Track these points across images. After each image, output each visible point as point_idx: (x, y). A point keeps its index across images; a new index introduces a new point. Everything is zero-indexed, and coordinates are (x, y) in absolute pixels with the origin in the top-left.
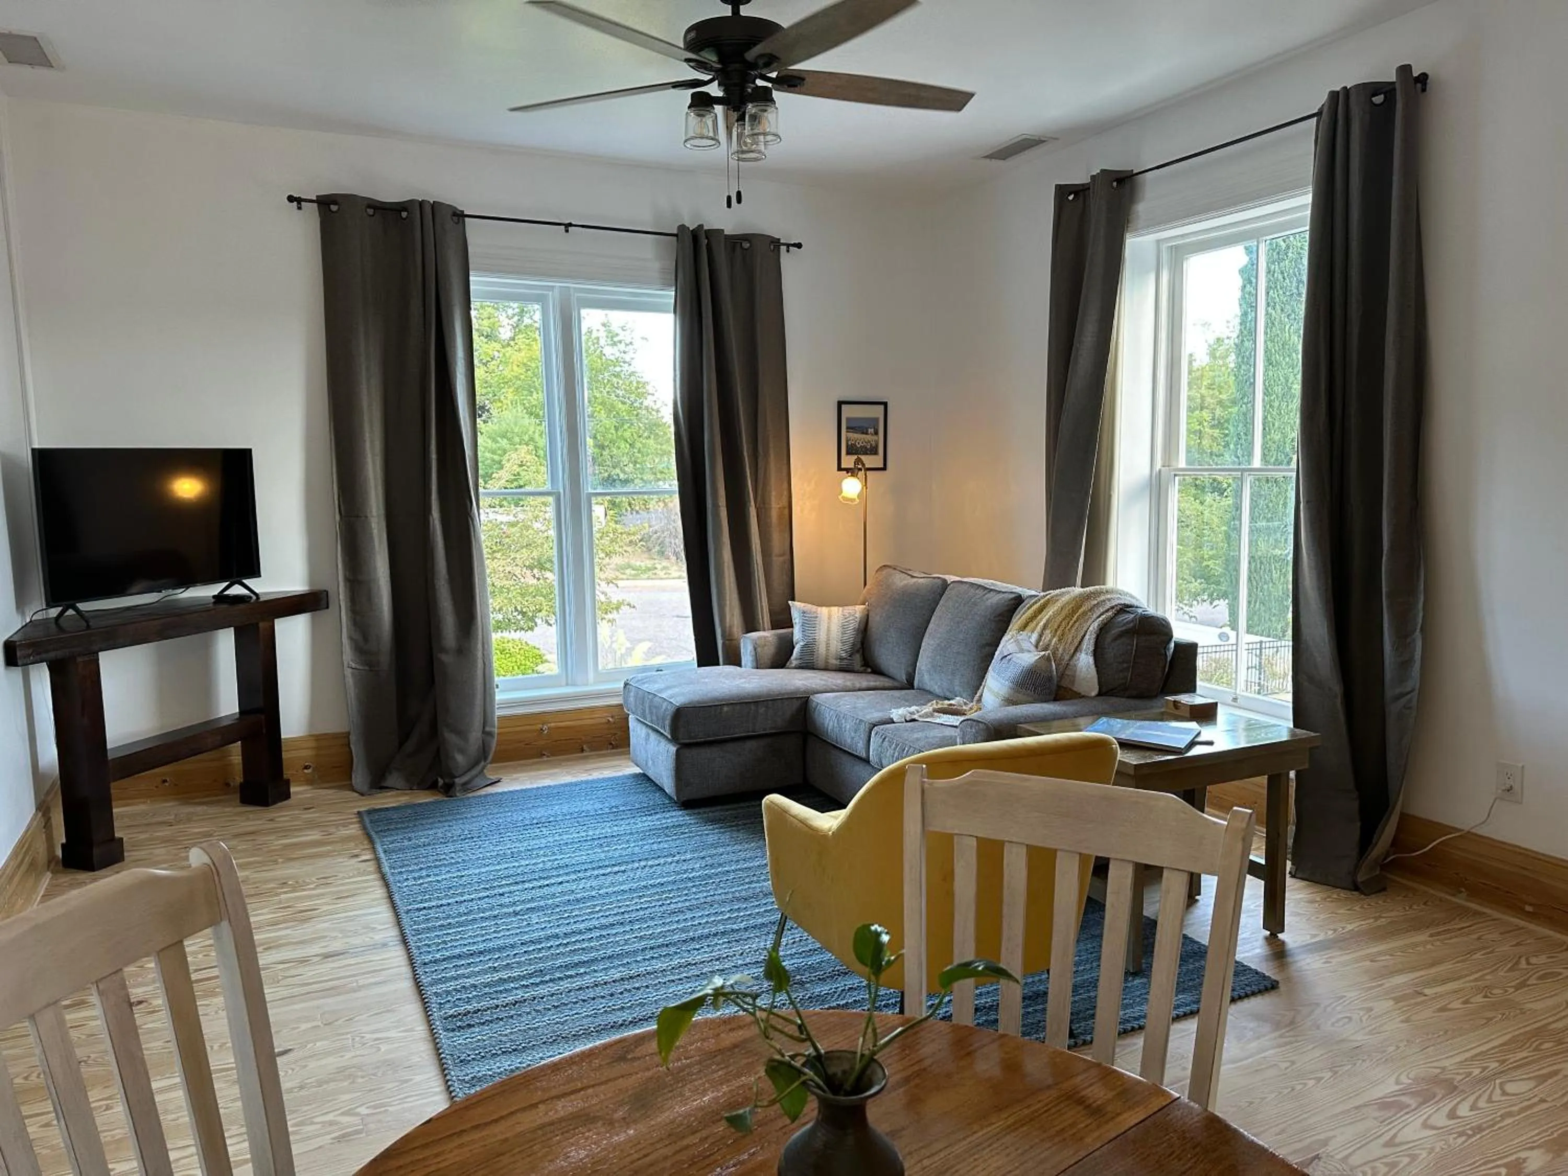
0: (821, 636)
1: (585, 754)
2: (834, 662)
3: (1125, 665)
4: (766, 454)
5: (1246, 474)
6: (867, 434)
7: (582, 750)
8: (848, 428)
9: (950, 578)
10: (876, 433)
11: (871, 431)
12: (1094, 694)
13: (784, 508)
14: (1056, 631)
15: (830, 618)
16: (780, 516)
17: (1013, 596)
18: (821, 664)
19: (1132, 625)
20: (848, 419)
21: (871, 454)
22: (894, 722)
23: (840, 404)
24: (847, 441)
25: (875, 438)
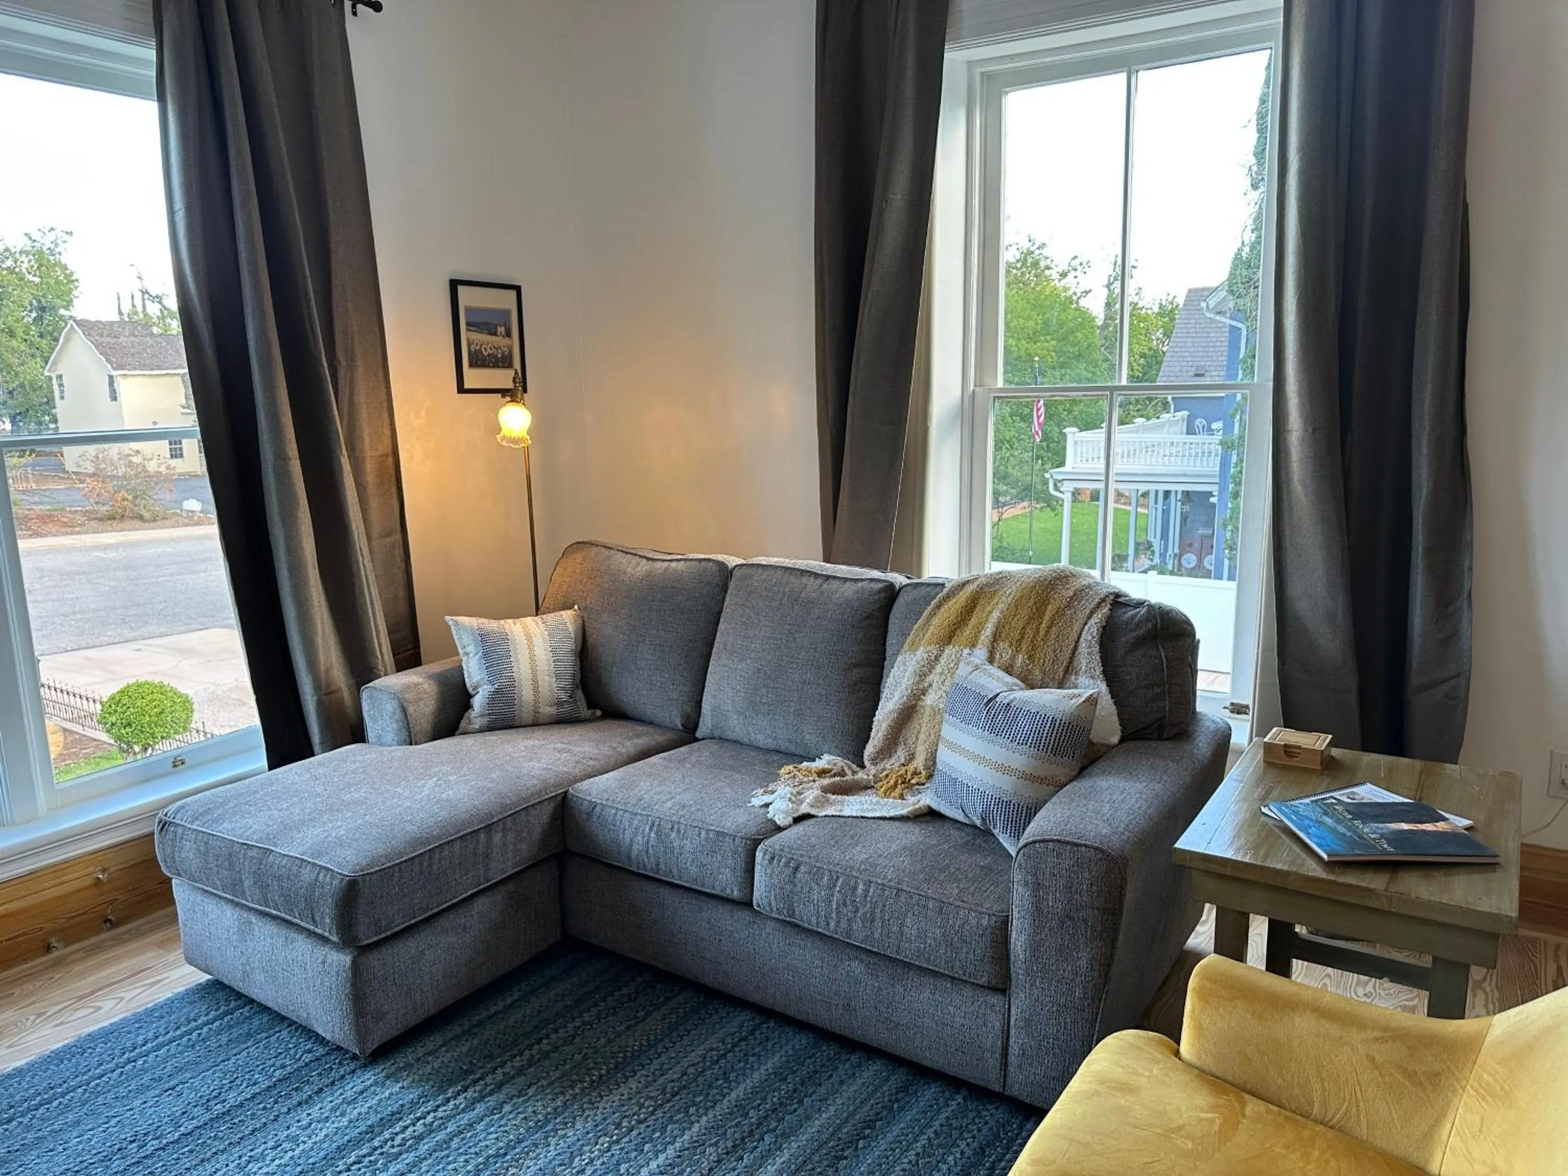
0: (522, 670)
1: (55, 954)
2: (548, 710)
3: (1157, 690)
4: (351, 367)
5: (1115, 393)
6: (495, 334)
7: (48, 949)
8: (468, 324)
9: (732, 561)
10: (508, 334)
11: (501, 330)
12: (1115, 739)
13: (387, 455)
14: (1019, 642)
15: (529, 638)
16: (381, 471)
17: (881, 585)
18: (527, 717)
19: (1150, 625)
20: (468, 310)
21: (504, 367)
22: (779, 829)
23: (454, 285)
24: (469, 346)
25: (507, 341)
